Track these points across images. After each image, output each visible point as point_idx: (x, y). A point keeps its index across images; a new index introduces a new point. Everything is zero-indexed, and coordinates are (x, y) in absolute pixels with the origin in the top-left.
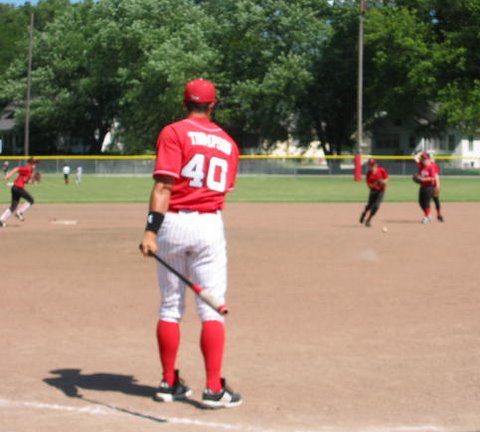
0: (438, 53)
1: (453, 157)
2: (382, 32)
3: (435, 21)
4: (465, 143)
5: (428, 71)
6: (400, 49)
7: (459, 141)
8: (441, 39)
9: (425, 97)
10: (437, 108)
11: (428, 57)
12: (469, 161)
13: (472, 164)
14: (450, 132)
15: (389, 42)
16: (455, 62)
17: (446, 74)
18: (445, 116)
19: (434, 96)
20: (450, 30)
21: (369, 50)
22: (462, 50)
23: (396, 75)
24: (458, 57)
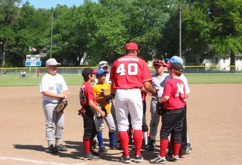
0: (211, 25)
1: (217, 66)
2: (189, 17)
3: (209, 13)
4: (222, 61)
5: (207, 32)
6: (197, 24)
7: (220, 60)
8: (212, 20)
9: (206, 42)
10: (211, 47)
11: (207, 27)
12: (223, 68)
13: (225, 68)
14: (216, 56)
15: (192, 21)
16: (218, 29)
17: (214, 33)
18: (214, 50)
19: (210, 42)
20: (216, 16)
21: (184, 25)
22: (221, 24)
23: (195, 34)
24: (219, 27)
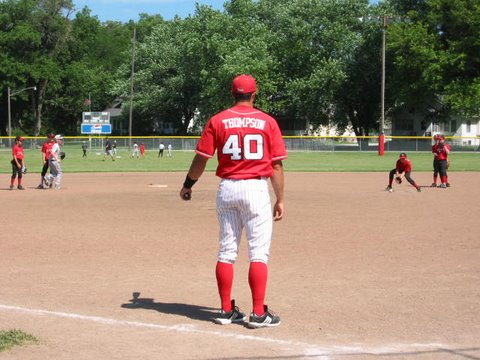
0: (444, 57)
1: (455, 137)
2: (401, 41)
3: (441, 33)
4: (464, 127)
5: (436, 71)
6: (413, 55)
7: (460, 125)
8: (446, 47)
9: (434, 90)
10: (443, 99)
11: (436, 61)
12: (467, 140)
13: (470, 142)
14: (453, 118)
15: (406, 49)
16: (457, 64)
17: (449, 73)
18: (449, 105)
19: (441, 90)
20: (453, 39)
21: (391, 55)
22: (462, 55)
23: (413, 74)
24: (460, 60)
